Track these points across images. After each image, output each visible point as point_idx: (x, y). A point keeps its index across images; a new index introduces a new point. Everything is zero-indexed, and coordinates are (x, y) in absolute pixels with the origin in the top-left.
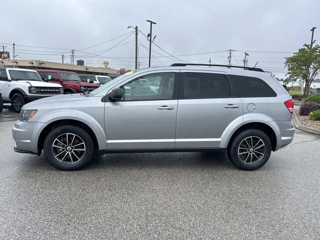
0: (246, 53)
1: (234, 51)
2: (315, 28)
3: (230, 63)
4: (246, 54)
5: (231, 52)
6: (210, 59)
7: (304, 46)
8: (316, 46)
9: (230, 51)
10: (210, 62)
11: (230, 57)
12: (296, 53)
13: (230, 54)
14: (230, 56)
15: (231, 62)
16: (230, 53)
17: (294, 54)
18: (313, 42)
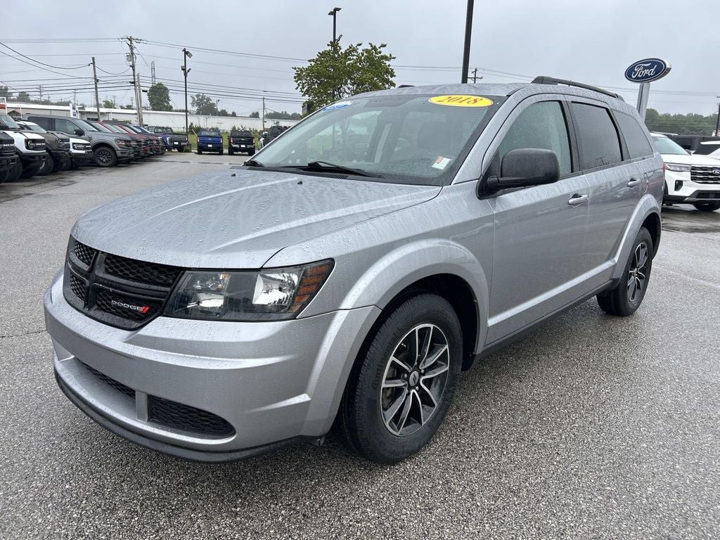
0: (184, 50)
1: (139, 41)
2: (339, 9)
3: (134, 70)
4: (186, 53)
5: (131, 43)
6: (93, 58)
7: (328, 45)
8: (350, 47)
9: (130, 39)
10: (94, 66)
11: (131, 56)
12: (313, 60)
13: (131, 48)
14: (132, 54)
15: (136, 68)
16: (130, 46)
17: (310, 61)
18: (337, 38)
